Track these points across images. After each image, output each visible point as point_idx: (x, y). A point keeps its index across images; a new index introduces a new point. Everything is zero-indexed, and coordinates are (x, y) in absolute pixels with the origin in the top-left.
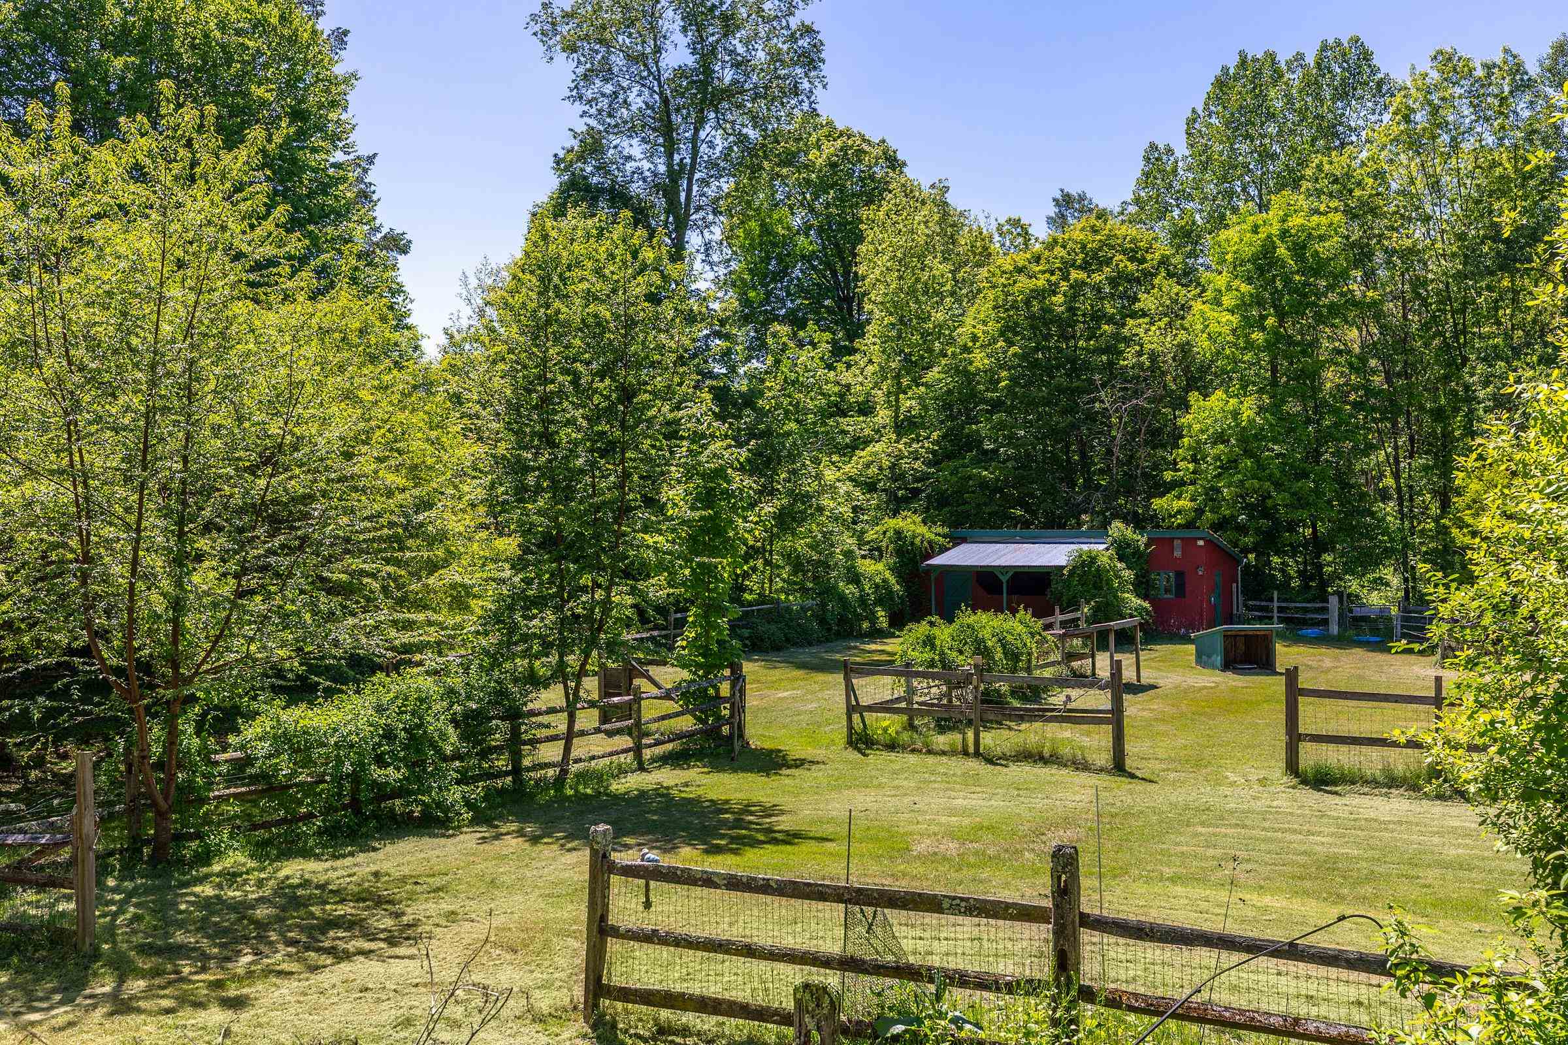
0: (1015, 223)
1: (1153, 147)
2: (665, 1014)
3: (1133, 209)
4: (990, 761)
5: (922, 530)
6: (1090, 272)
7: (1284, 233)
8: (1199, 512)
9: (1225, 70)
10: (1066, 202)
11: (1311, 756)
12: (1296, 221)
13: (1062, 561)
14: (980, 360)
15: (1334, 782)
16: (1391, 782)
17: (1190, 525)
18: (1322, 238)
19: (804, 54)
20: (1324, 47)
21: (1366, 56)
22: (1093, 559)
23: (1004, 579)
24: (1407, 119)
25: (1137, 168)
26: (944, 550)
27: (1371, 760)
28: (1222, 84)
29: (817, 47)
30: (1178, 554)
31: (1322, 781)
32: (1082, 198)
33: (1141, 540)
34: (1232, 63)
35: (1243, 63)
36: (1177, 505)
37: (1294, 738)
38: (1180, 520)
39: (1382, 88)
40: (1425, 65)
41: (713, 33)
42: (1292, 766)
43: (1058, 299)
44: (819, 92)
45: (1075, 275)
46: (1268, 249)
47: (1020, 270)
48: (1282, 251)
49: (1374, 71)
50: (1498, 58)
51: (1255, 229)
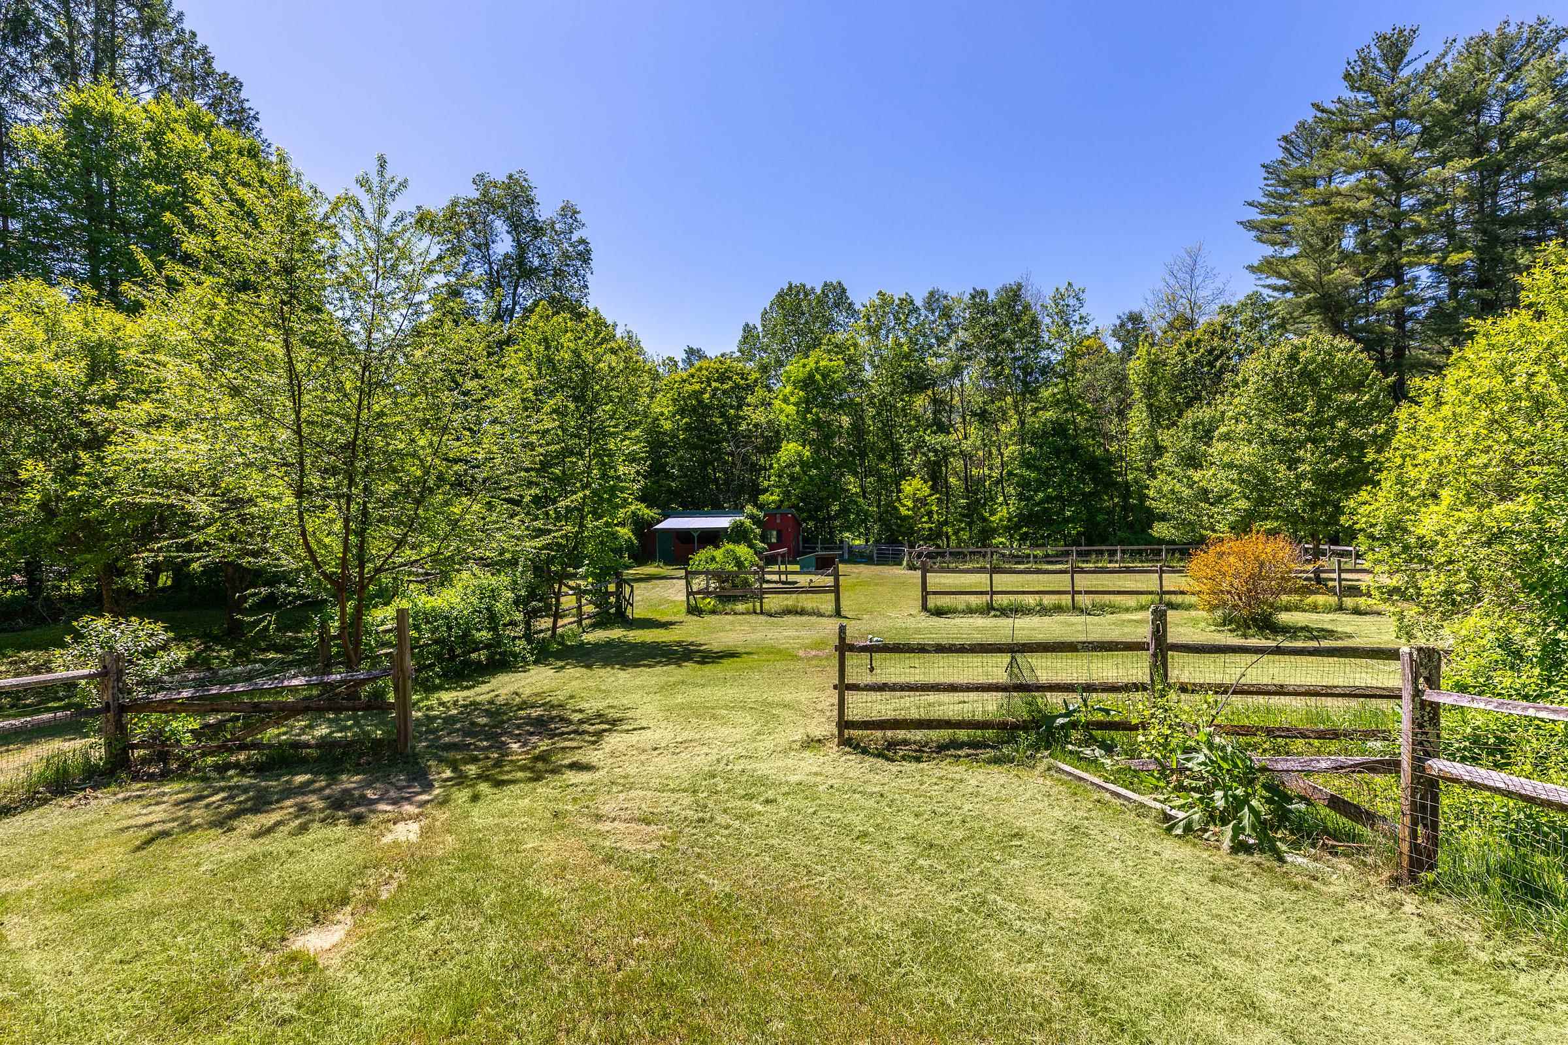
0: (670, 359)
1: (747, 325)
2: (889, 733)
3: (738, 354)
4: (771, 616)
5: (646, 511)
6: (722, 383)
7: (817, 369)
8: (781, 502)
9: (782, 290)
10: (691, 352)
11: (932, 602)
12: (823, 363)
13: (727, 525)
14: (667, 426)
15: (946, 613)
16: (970, 611)
17: (779, 507)
18: (834, 372)
19: (580, 254)
20: (826, 285)
21: (844, 291)
22: (742, 524)
23: (696, 535)
24: (869, 320)
25: (739, 335)
26: (659, 522)
27: (961, 601)
28: (781, 296)
29: (588, 251)
30: (778, 521)
31: (939, 612)
32: (699, 351)
33: (761, 515)
34: (786, 287)
35: (790, 288)
36: (772, 498)
37: (925, 593)
38: (773, 506)
39: (851, 309)
40: (875, 297)
41: (525, 237)
42: (925, 607)
43: (707, 396)
44: (588, 276)
45: (714, 384)
46: (811, 376)
47: (684, 381)
48: (818, 377)
49: (847, 298)
50: (904, 296)
51: (804, 366)
